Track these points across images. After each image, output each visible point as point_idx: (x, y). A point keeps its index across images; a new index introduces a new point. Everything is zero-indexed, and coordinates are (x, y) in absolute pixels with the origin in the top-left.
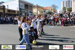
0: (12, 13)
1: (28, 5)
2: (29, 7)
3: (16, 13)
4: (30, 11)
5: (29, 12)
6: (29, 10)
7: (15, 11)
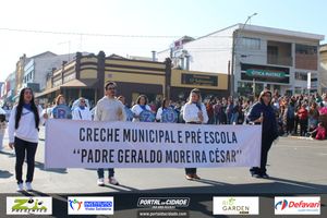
0: (201, 84)
1: (290, 45)
2: (293, 55)
3: (222, 85)
4: (298, 70)
5: (291, 76)
6: (293, 70)
7: (213, 79)
